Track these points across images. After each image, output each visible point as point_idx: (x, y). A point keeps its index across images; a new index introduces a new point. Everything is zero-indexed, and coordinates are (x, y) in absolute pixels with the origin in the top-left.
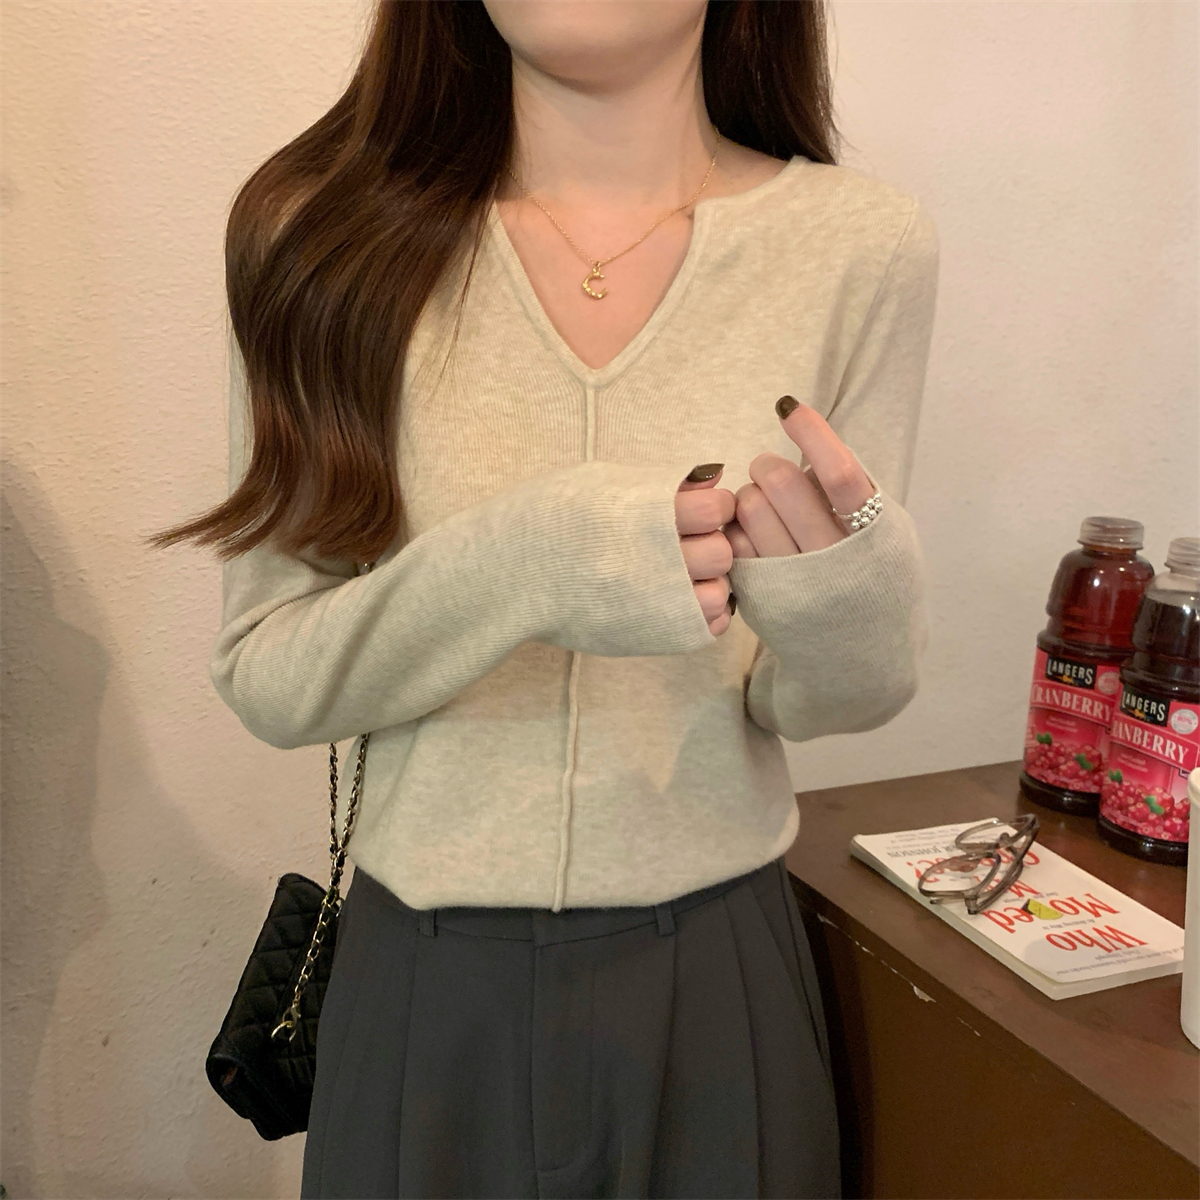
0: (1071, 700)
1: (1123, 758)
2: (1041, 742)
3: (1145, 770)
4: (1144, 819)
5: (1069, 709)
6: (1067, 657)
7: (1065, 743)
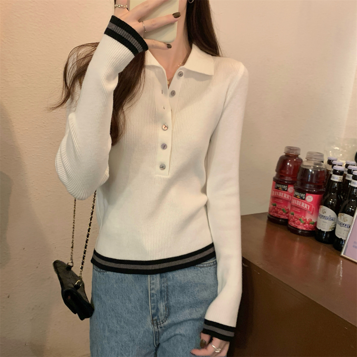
0: (281, 194)
1: (294, 209)
2: (274, 206)
3: (299, 212)
4: (299, 224)
5: (281, 197)
6: (281, 183)
7: (280, 205)
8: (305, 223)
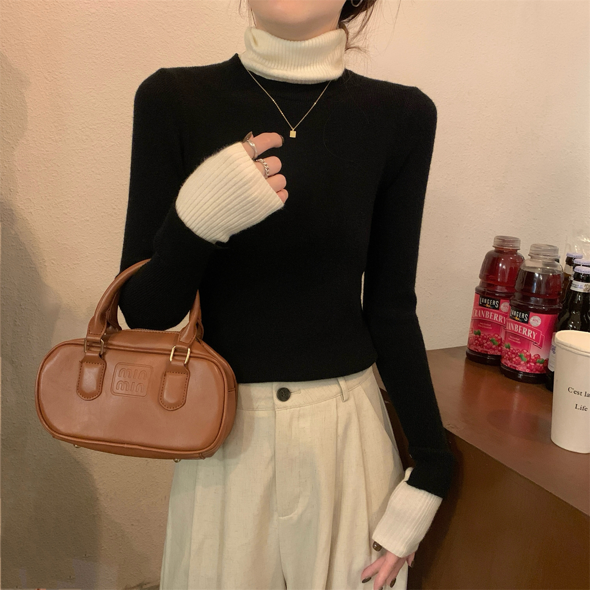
0: (489, 315)
1: (511, 338)
2: (476, 335)
3: (519, 343)
4: (519, 364)
5: (489, 319)
7: (487, 334)
8: (528, 362)
